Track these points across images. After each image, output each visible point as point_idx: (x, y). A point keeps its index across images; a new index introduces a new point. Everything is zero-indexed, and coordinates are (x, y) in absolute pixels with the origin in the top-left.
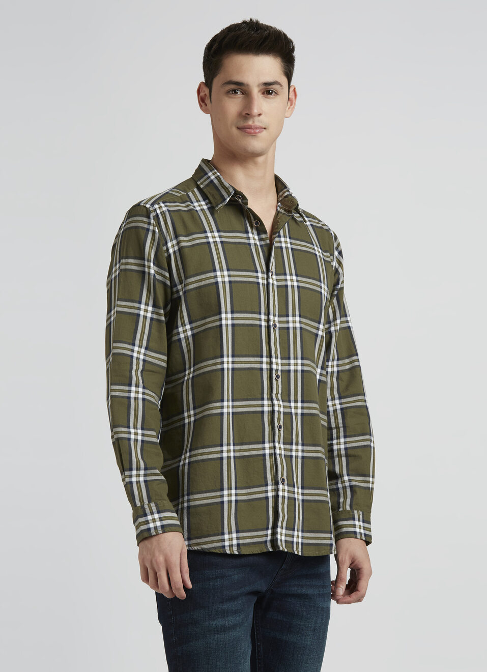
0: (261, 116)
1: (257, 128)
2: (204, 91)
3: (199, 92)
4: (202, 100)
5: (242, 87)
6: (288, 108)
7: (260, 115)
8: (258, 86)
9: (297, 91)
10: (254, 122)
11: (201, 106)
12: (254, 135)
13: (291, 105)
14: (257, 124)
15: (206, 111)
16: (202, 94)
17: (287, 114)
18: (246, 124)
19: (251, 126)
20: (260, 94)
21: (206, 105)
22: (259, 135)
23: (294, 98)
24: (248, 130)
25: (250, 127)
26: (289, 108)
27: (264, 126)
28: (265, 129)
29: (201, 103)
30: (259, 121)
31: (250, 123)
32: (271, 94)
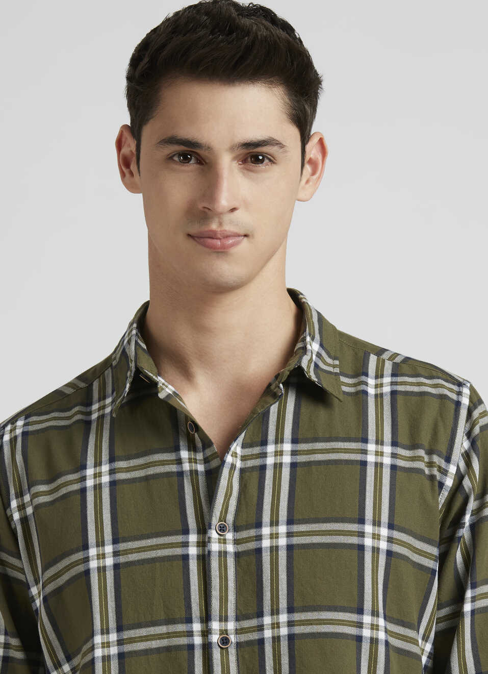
0: (236, 213)
1: (227, 237)
2: (129, 146)
3: (119, 144)
4: (125, 163)
5: (198, 151)
6: (304, 181)
7: (233, 210)
8: (232, 149)
9: (327, 143)
10: (221, 224)
11: (123, 175)
12: (222, 252)
13: (314, 173)
14: (228, 228)
15: (132, 187)
16: (125, 150)
17: (302, 195)
18: (204, 228)
19: (215, 232)
20: (235, 165)
21: (131, 174)
22: (234, 250)
23: (320, 157)
24: (210, 241)
25: (213, 236)
26: (307, 182)
27: (242, 232)
28: (246, 236)
29: (124, 169)
30: (231, 222)
31: (214, 226)
32: (262, 161)
